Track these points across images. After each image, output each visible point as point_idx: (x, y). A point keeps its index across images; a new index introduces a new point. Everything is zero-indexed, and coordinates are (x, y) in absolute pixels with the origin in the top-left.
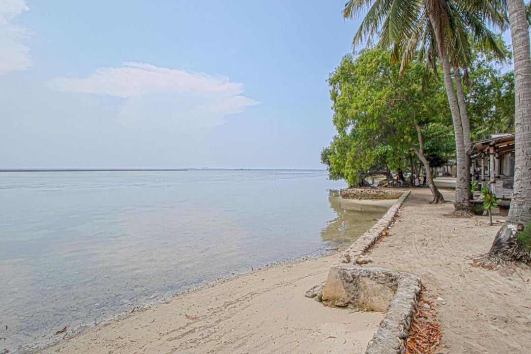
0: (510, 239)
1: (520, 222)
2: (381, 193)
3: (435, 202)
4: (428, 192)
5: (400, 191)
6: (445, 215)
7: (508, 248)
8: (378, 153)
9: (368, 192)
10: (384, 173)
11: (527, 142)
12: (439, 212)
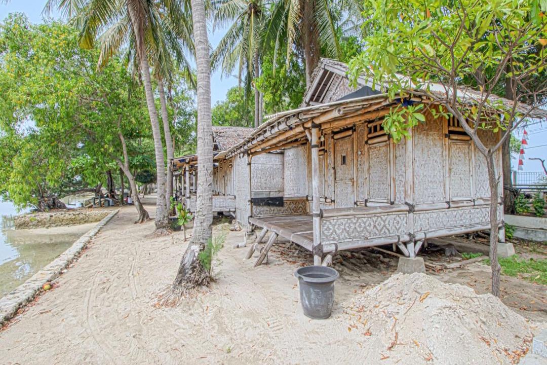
0: (193, 262)
1: (201, 241)
2: (81, 216)
3: (141, 220)
4: (134, 210)
5: (106, 211)
6: (146, 236)
7: (190, 274)
8: (77, 165)
9: (61, 217)
10: (92, 190)
11: (207, 157)
12: (141, 233)
